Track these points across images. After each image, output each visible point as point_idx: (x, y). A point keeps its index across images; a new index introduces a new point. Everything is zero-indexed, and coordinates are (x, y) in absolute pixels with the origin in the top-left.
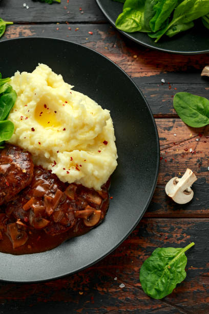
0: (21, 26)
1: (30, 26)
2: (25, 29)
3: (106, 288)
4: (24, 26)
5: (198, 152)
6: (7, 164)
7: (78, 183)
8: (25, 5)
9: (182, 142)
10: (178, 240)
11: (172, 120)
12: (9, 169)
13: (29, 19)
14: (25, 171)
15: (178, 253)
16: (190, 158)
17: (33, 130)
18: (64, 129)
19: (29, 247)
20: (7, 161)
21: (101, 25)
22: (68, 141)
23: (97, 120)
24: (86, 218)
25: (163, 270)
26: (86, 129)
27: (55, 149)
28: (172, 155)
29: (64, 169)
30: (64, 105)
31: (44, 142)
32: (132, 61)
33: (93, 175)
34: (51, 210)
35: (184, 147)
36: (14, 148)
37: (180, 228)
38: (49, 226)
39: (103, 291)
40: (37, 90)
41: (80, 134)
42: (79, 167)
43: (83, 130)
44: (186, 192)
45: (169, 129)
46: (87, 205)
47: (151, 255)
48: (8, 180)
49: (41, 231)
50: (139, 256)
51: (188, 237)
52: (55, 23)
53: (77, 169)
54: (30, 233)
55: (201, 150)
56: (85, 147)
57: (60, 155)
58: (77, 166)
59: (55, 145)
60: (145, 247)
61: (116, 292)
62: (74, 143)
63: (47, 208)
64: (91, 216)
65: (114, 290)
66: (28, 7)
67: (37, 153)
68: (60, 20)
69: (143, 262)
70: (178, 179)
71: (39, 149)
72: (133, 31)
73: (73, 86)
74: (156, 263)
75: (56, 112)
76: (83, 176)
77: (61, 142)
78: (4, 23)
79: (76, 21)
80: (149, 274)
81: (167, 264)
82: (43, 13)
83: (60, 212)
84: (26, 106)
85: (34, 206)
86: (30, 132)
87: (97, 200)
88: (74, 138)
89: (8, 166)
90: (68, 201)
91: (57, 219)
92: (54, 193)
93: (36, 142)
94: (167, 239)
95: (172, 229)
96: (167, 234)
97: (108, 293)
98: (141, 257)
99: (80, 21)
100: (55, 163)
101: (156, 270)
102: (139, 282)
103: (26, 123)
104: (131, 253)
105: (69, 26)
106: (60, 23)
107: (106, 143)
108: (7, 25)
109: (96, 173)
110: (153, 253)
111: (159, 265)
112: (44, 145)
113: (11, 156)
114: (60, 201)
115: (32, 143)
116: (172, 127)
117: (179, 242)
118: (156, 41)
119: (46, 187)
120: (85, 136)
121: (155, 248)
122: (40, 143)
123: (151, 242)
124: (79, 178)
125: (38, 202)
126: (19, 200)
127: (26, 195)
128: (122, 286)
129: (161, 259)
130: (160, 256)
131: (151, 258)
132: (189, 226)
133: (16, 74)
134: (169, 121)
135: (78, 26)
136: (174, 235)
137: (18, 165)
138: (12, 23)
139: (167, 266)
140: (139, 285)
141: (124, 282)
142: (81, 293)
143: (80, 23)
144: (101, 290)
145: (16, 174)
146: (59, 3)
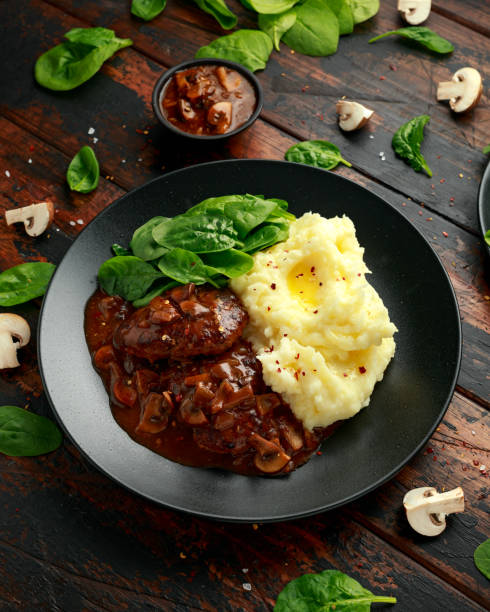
0: (358, 175)
1: (370, 181)
2: (361, 180)
3: (222, 574)
4: (362, 177)
6: (206, 307)
7: (286, 400)
8: (382, 154)
9: (476, 448)
10: (376, 580)
11: (483, 410)
12: (203, 315)
13: (375, 173)
14: (221, 329)
15: (362, 596)
16: (475, 479)
17: (273, 287)
18: (316, 312)
19: (158, 441)
20: (209, 304)
21: (467, 234)
22: (310, 330)
23: (370, 327)
24: (262, 453)
25: (321, 605)
26: (346, 329)
27: (284, 330)
28: (450, 457)
29: (277, 362)
30: (337, 280)
31: (277, 310)
32: (479, 301)
33: (312, 399)
34: (220, 405)
35: (476, 458)
36: (232, 297)
37: (390, 565)
38: (202, 426)
39: (215, 575)
40: (316, 239)
41: (333, 331)
42: (300, 376)
43: (340, 328)
44: (434, 517)
45: (471, 419)
46: (276, 436)
47: (319, 572)
48: (192, 326)
49: (188, 429)
50: (303, 563)
51: (394, 586)
52: (407, 196)
53: (296, 375)
54: (174, 424)
56: (329, 354)
57: (285, 341)
58: (299, 371)
59: (288, 324)
60: (319, 556)
61: (232, 589)
62: (316, 338)
63: (216, 399)
64: (271, 456)
65: (232, 585)
66: (383, 159)
67: (257, 322)
68: (415, 197)
69: (302, 574)
70: (434, 492)
71: (263, 317)
73: (370, 272)
74: (318, 589)
75: (321, 284)
76: (298, 391)
77: (299, 325)
78: (339, 159)
79: (436, 209)
80: (298, 597)
81: (334, 600)
82: (398, 176)
83: (231, 419)
84: (287, 251)
85: (201, 384)
86: (267, 287)
87: (297, 443)
88: (321, 332)
89: (206, 310)
90: (252, 412)
91: (221, 424)
92: (240, 386)
93: (266, 305)
94: (360, 567)
95: (378, 559)
96: (364, 561)
97: (219, 582)
98: (304, 567)
99: (441, 212)
100: (272, 350)
101: (312, 599)
102: (275, 599)
103: (270, 273)
104: (295, 551)
105: (422, 211)
106: (412, 199)
107: (362, 370)
108: (341, 164)
109: (319, 399)
110: (325, 572)
111: (321, 593)
112: (273, 314)
113: (220, 303)
114: (242, 404)
115: (259, 304)
116: (476, 419)
117: (376, 584)
119: (236, 373)
120: (337, 338)
121: (333, 568)
122: (269, 309)
123: (334, 555)
124: (290, 391)
125: (210, 384)
126: (189, 368)
127: (202, 365)
128: (247, 587)
129: (330, 588)
130: (332, 581)
131: (318, 577)
132: (406, 571)
134: (478, 410)
135: (433, 217)
136: (375, 570)
137: (219, 317)
138: (350, 165)
139: (331, 603)
140: (272, 603)
141: (254, 584)
142: (183, 556)
143: (440, 215)
144: (214, 571)
145: (207, 326)
146: (428, 177)
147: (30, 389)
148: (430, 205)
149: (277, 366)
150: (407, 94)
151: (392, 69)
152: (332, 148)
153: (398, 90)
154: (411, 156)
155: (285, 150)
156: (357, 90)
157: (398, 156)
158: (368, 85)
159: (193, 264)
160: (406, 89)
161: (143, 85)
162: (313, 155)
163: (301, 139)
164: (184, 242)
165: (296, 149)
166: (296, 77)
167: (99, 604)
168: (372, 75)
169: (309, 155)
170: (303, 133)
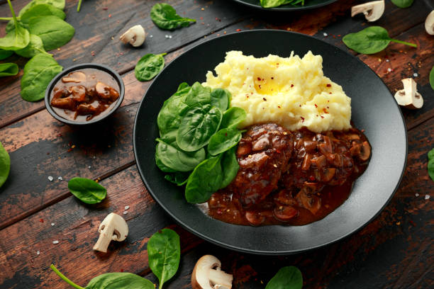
0: (175, 52)
1: (183, 49)
2: (180, 52)
3: (416, 207)
4: (178, 51)
5: (397, 68)
7: (331, 129)
8: (167, 36)
13: (178, 44)
14: (285, 133)
16: (394, 76)
17: (265, 99)
18: (292, 85)
19: (327, 206)
22: (302, 93)
24: (360, 152)
26: (310, 76)
27: (297, 105)
29: (317, 116)
30: (277, 67)
31: (283, 103)
33: (341, 113)
34: (331, 156)
35: (382, 71)
37: (431, 129)
38: (335, 177)
39: (415, 211)
41: (309, 83)
42: (327, 110)
43: (309, 79)
44: (417, 97)
47: (428, 160)
48: (276, 148)
50: (420, 166)
52: (203, 37)
53: (326, 113)
54: (319, 194)
55: (397, 66)
57: (304, 107)
58: (324, 110)
59: (295, 101)
60: (418, 158)
61: (426, 205)
62: (308, 93)
63: (327, 155)
64: (362, 150)
65: (423, 205)
66: (170, 37)
67: (280, 119)
68: (206, 34)
69: (427, 169)
70: (402, 91)
71: (280, 114)
72: (279, 4)
75: (272, 78)
76: (333, 117)
78: (160, 56)
79: (219, 28)
82: (187, 36)
83: (339, 156)
84: (244, 84)
85: (313, 160)
89: (267, 135)
90: (336, 145)
92: (322, 141)
93: (276, 108)
94: (429, 142)
95: (426, 132)
96: (426, 138)
97: (420, 211)
98: (422, 167)
100: (303, 119)
103: (254, 97)
104: (411, 168)
107: (329, 86)
110: (429, 157)
113: (262, 130)
115: (272, 112)
118: (303, 4)
120: (313, 84)
121: (427, 153)
122: (279, 107)
123: (419, 151)
124: (331, 121)
125: (314, 155)
131: (430, 162)
133: (207, 75)
135: (224, 31)
136: (432, 136)
137: (276, 132)
138: (165, 54)
141: (427, 193)
142: (399, 224)
143: (224, 28)
144: (412, 211)
145: (280, 140)
146: (195, 23)
147: (248, 277)
148: (215, 30)
149: (320, 117)
150: (130, 10)
151: (105, 9)
152: (148, 57)
153: (124, 13)
154: (179, 23)
155: (136, 79)
156: (111, 30)
157: (172, 30)
158: (111, 24)
159: (226, 134)
160: (126, 9)
161: (29, 136)
162: (150, 65)
163: (133, 69)
164: (206, 134)
165: (141, 73)
166: (81, 54)
167: (416, 278)
168: (105, 19)
169: (149, 67)
170: (127, 66)
